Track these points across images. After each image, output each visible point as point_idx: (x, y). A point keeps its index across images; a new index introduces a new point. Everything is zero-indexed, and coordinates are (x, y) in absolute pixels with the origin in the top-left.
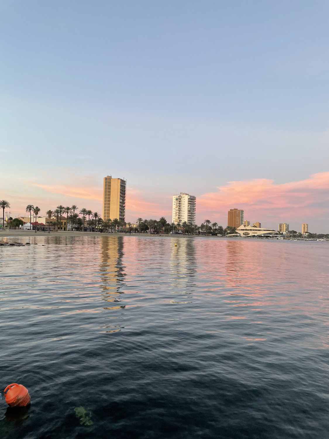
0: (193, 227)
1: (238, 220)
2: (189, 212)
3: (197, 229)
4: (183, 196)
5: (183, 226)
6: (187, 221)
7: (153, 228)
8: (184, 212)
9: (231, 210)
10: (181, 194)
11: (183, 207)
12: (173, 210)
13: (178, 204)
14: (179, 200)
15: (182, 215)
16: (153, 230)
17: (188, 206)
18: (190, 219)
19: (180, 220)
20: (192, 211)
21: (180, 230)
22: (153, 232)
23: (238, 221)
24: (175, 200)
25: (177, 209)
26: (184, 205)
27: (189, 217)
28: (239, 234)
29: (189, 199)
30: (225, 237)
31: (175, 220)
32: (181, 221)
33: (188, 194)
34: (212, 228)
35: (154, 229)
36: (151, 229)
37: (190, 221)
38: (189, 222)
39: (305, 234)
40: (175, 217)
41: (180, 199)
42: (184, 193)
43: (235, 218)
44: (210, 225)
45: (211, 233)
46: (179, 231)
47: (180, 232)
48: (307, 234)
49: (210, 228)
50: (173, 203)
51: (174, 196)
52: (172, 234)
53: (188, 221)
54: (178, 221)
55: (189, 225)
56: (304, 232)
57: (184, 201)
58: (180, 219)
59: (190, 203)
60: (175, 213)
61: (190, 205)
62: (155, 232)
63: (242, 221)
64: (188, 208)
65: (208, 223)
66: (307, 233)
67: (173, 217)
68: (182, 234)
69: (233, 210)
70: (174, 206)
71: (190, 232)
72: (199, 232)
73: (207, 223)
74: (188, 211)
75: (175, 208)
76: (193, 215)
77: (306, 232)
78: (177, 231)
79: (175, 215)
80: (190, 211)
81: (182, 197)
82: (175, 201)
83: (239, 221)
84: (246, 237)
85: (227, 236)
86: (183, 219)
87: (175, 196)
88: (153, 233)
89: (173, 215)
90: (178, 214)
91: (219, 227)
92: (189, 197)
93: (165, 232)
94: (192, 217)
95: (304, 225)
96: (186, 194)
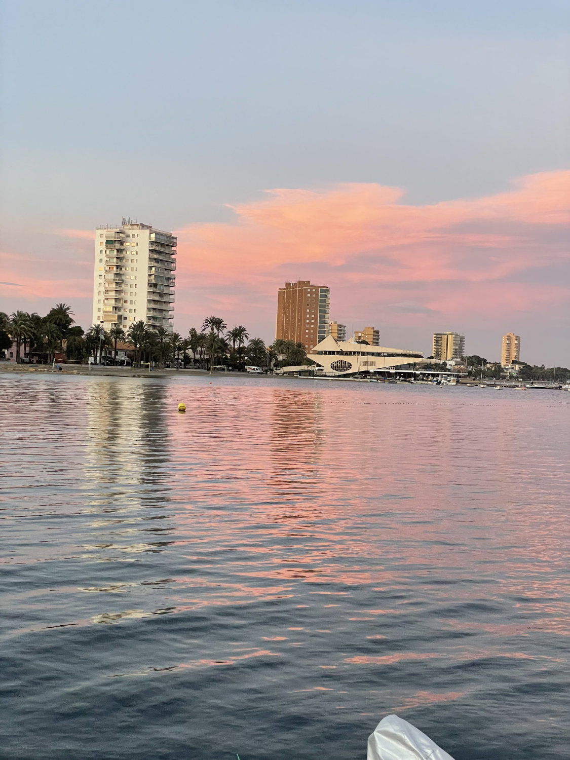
0: (166, 340)
1: (310, 319)
2: (152, 289)
3: (180, 349)
4: (130, 232)
5: (134, 335)
6: (145, 320)
7: (25, 342)
8: (133, 290)
9: (288, 285)
10: (124, 223)
11: (132, 269)
12: (97, 280)
13: (115, 260)
14: (118, 246)
15: (128, 297)
16: (28, 349)
17: (151, 268)
18: (156, 314)
19: (120, 317)
20: (162, 287)
21: (121, 350)
22: (26, 355)
23: (310, 323)
24: (104, 244)
25: (111, 276)
26: (134, 265)
27: (152, 306)
28: (318, 365)
29: (152, 243)
30: (272, 377)
31: (101, 314)
32: (125, 318)
33: (149, 227)
34: (226, 345)
35: (32, 345)
36: (18, 346)
37: (155, 318)
38: (152, 322)
39: (513, 368)
40: (101, 306)
41: (121, 243)
42: (133, 223)
43: (300, 311)
44: (223, 335)
45: (225, 361)
46: (116, 354)
47: (121, 357)
48: (517, 367)
49: (223, 345)
50: (98, 256)
51: (101, 231)
52: (96, 364)
53: (149, 318)
54: (113, 319)
55: (154, 335)
56: (507, 361)
57: (136, 248)
58: (120, 313)
59: (156, 256)
60: (103, 290)
61: (156, 264)
62: (33, 355)
63: (324, 322)
64: (150, 275)
65: (218, 329)
66: (519, 363)
67: (96, 306)
68: (129, 364)
69: (295, 285)
70: (100, 268)
71: (155, 360)
72: (187, 359)
73: (212, 329)
74: (150, 285)
75: (103, 273)
76: (165, 299)
77: (514, 362)
78: (110, 354)
79: (102, 297)
80: (155, 285)
81: (128, 236)
82: (104, 248)
83: (315, 324)
84: (339, 376)
85: (278, 372)
86: (133, 314)
87: (104, 232)
88: (27, 360)
89: (96, 298)
90: (113, 294)
91: (251, 341)
92: (153, 236)
93: (69, 357)
94: (164, 307)
95: (509, 338)
96: (143, 226)
